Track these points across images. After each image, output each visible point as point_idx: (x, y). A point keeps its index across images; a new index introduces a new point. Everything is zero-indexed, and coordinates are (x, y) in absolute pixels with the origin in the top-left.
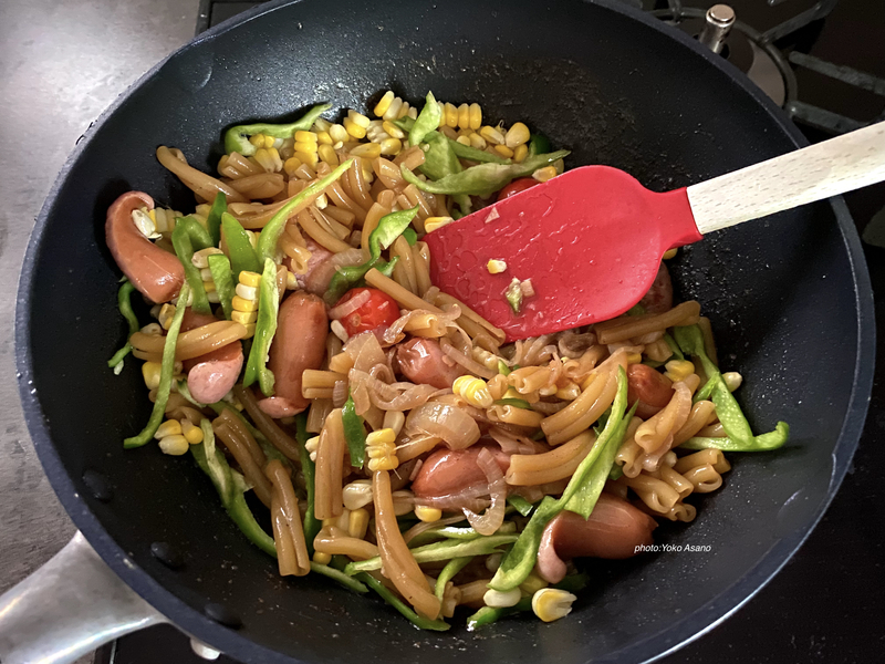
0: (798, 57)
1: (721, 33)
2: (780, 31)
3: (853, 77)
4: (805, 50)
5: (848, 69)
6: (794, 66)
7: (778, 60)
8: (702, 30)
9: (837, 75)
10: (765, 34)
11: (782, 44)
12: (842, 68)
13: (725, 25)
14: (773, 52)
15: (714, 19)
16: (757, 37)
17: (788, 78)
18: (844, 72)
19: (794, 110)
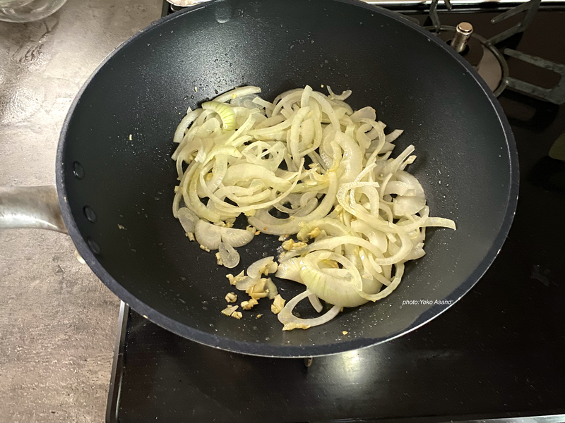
0: (508, 52)
1: (465, 38)
2: (498, 38)
3: (541, 63)
4: (514, 48)
5: (539, 58)
6: (507, 57)
7: (497, 54)
8: (454, 37)
9: (532, 62)
10: (489, 41)
11: (500, 46)
12: (535, 58)
13: (467, 34)
14: (494, 50)
15: (461, 31)
16: (484, 42)
17: (503, 65)
18: (536, 60)
19: (507, 82)
